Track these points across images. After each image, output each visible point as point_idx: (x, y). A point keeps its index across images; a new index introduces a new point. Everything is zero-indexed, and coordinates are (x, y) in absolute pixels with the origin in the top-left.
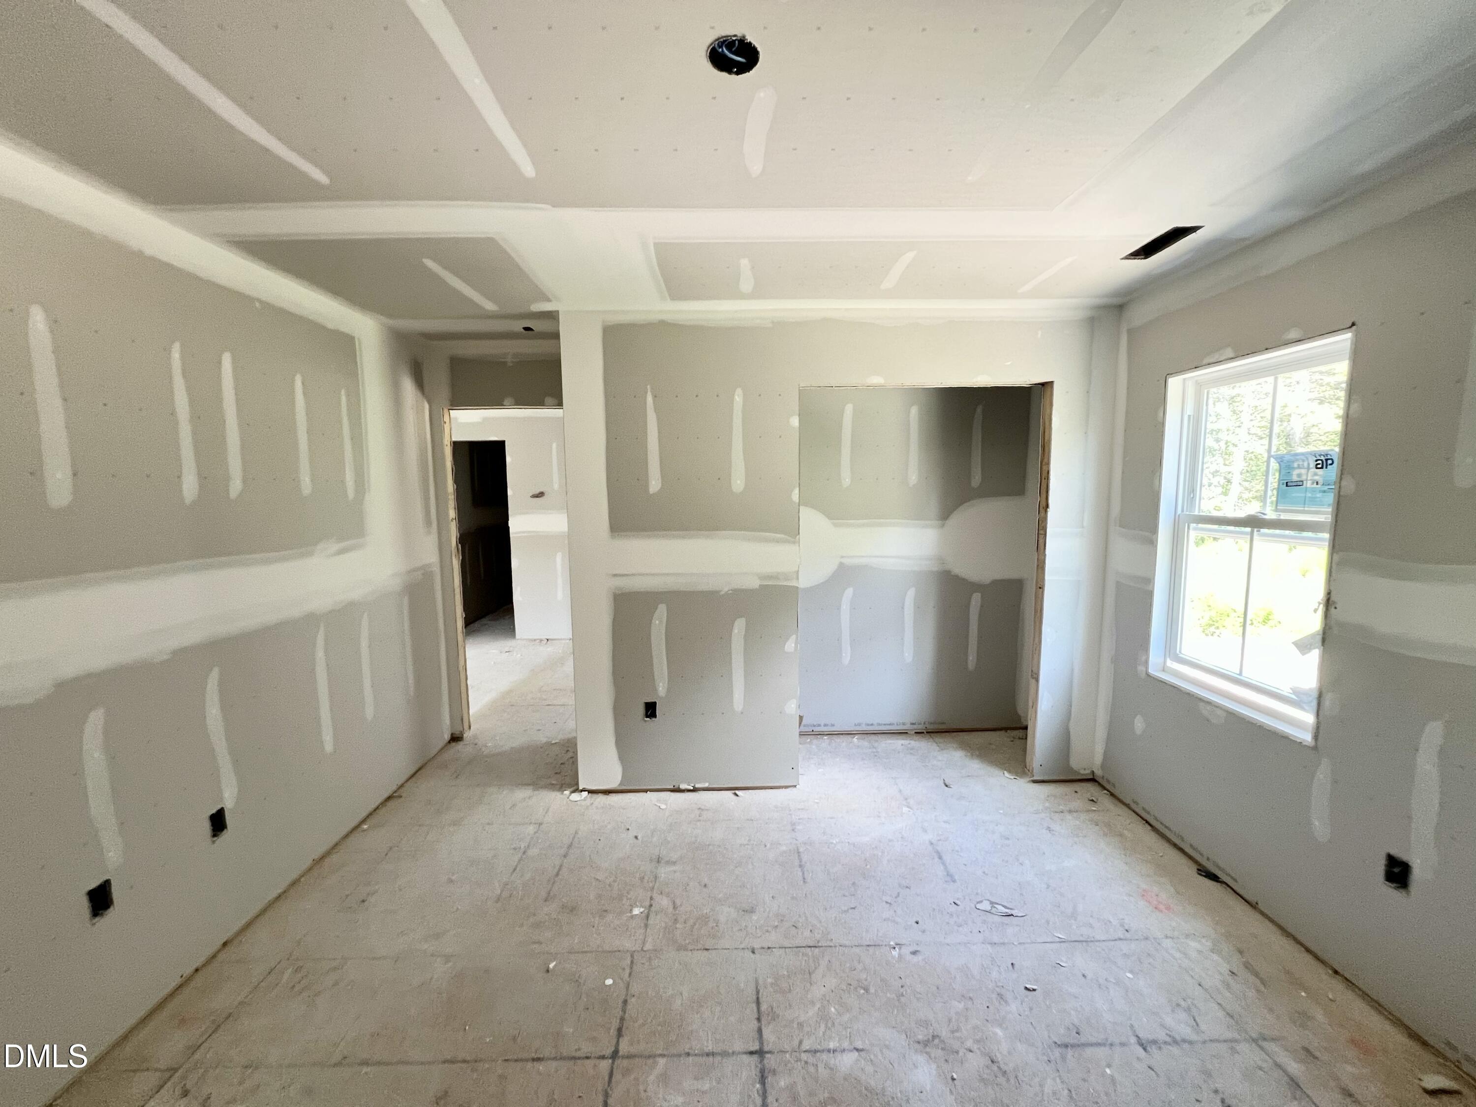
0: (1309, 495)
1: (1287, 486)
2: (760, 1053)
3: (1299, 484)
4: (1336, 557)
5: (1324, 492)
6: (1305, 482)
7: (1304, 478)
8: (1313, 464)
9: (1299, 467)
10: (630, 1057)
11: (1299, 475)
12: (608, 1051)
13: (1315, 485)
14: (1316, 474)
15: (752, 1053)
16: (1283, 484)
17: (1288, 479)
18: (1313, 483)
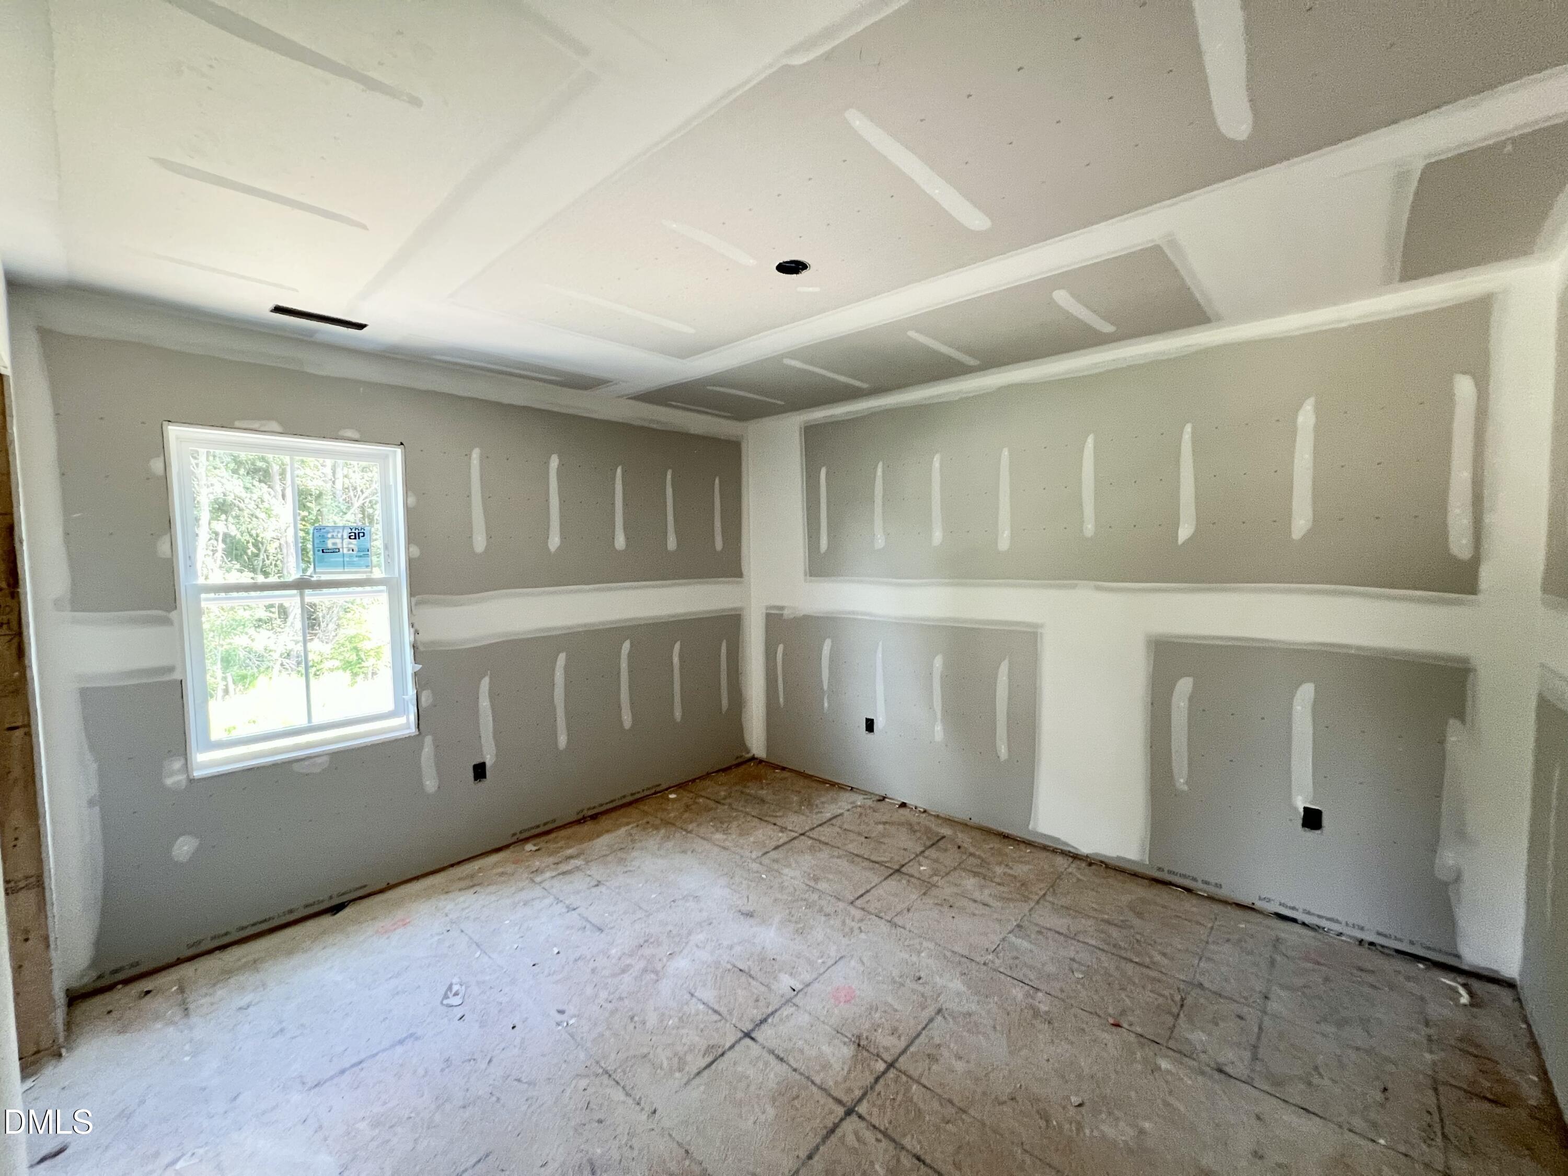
0: (347, 559)
1: (323, 552)
2: (748, 1035)
3: (335, 551)
4: (413, 600)
5: (361, 556)
6: (341, 550)
7: (339, 546)
8: (346, 536)
9: (333, 537)
10: (839, 1102)
11: (334, 544)
12: (854, 1117)
13: (351, 552)
14: (350, 543)
15: (753, 1039)
16: (319, 551)
17: (324, 547)
18: (349, 550)
